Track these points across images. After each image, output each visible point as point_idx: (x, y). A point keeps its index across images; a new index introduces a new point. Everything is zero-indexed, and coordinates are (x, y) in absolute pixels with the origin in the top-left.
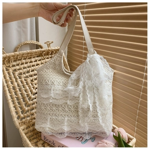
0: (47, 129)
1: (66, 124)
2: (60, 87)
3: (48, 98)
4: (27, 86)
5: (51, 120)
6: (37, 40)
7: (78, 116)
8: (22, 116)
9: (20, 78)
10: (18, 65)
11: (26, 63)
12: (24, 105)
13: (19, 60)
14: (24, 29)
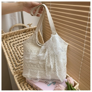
0: (29, 76)
1: (38, 74)
2: (35, 54)
3: (29, 60)
4: (18, 51)
5: (31, 72)
6: (23, 23)
7: (45, 71)
8: (16, 68)
9: (14, 46)
10: (12, 39)
11: (17, 37)
12: (17, 62)
13: (12, 36)
14: (14, 17)
